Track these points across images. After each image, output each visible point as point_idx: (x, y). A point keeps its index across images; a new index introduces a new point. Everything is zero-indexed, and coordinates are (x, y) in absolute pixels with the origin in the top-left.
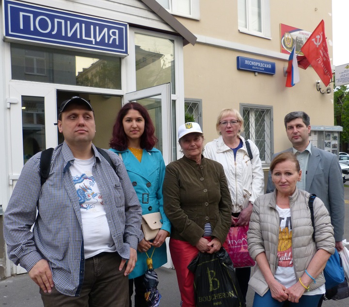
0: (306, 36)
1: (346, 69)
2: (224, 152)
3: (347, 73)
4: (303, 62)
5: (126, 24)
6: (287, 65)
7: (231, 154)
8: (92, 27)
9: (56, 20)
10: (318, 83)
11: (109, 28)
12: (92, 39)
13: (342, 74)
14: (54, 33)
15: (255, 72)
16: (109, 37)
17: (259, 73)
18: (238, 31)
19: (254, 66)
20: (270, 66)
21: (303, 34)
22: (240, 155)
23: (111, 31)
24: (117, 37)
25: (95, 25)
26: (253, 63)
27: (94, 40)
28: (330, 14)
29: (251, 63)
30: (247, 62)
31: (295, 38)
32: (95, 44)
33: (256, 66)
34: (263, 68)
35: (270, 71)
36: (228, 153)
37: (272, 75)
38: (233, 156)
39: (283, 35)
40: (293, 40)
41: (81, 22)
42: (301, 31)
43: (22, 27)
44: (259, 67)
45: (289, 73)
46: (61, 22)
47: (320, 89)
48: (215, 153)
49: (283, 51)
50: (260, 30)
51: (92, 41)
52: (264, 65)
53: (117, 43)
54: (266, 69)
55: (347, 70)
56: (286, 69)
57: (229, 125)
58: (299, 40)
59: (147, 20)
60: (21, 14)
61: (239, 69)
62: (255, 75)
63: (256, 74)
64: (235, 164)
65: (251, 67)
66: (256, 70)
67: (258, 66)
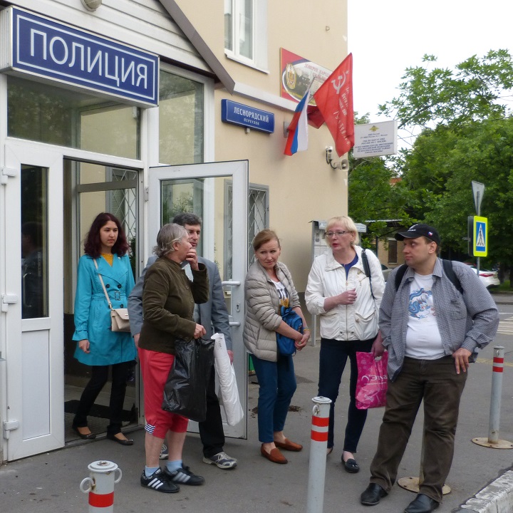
0: (313, 71)
1: (371, 132)
2: (333, 270)
3: (373, 138)
4: (316, 117)
5: (157, 56)
6: (289, 118)
7: (343, 271)
8: (117, 58)
9: (74, 44)
10: (330, 151)
11: (138, 61)
12: (116, 78)
13: (365, 139)
14: (71, 65)
15: (245, 128)
16: (137, 76)
17: (252, 129)
18: (224, 56)
19: (246, 117)
20: (266, 119)
21: (310, 67)
22: (353, 273)
23: (140, 66)
24: (145, 77)
25: (121, 55)
26: (245, 113)
27: (118, 80)
28: (344, 37)
29: (242, 112)
30: (237, 110)
31: (300, 75)
32: (120, 87)
33: (248, 118)
34: (258, 121)
35: (266, 128)
36: (339, 270)
37: (268, 133)
38: (344, 274)
39: (284, 69)
40: (297, 76)
41: (104, 50)
42: (307, 63)
43: (32, 54)
44: (253, 119)
45: (292, 132)
46: (80, 48)
47: (331, 160)
48: (323, 271)
49: (284, 95)
50: (250, 57)
51: (116, 81)
52: (259, 117)
53: (146, 87)
54: (263, 124)
55: (373, 133)
56: (287, 125)
57: (334, 237)
58: (305, 78)
59: (178, 51)
60: (33, 31)
61: (224, 121)
62: (246, 133)
63: (248, 130)
64: (347, 284)
65: (241, 118)
66: (249, 123)
67: (251, 118)
